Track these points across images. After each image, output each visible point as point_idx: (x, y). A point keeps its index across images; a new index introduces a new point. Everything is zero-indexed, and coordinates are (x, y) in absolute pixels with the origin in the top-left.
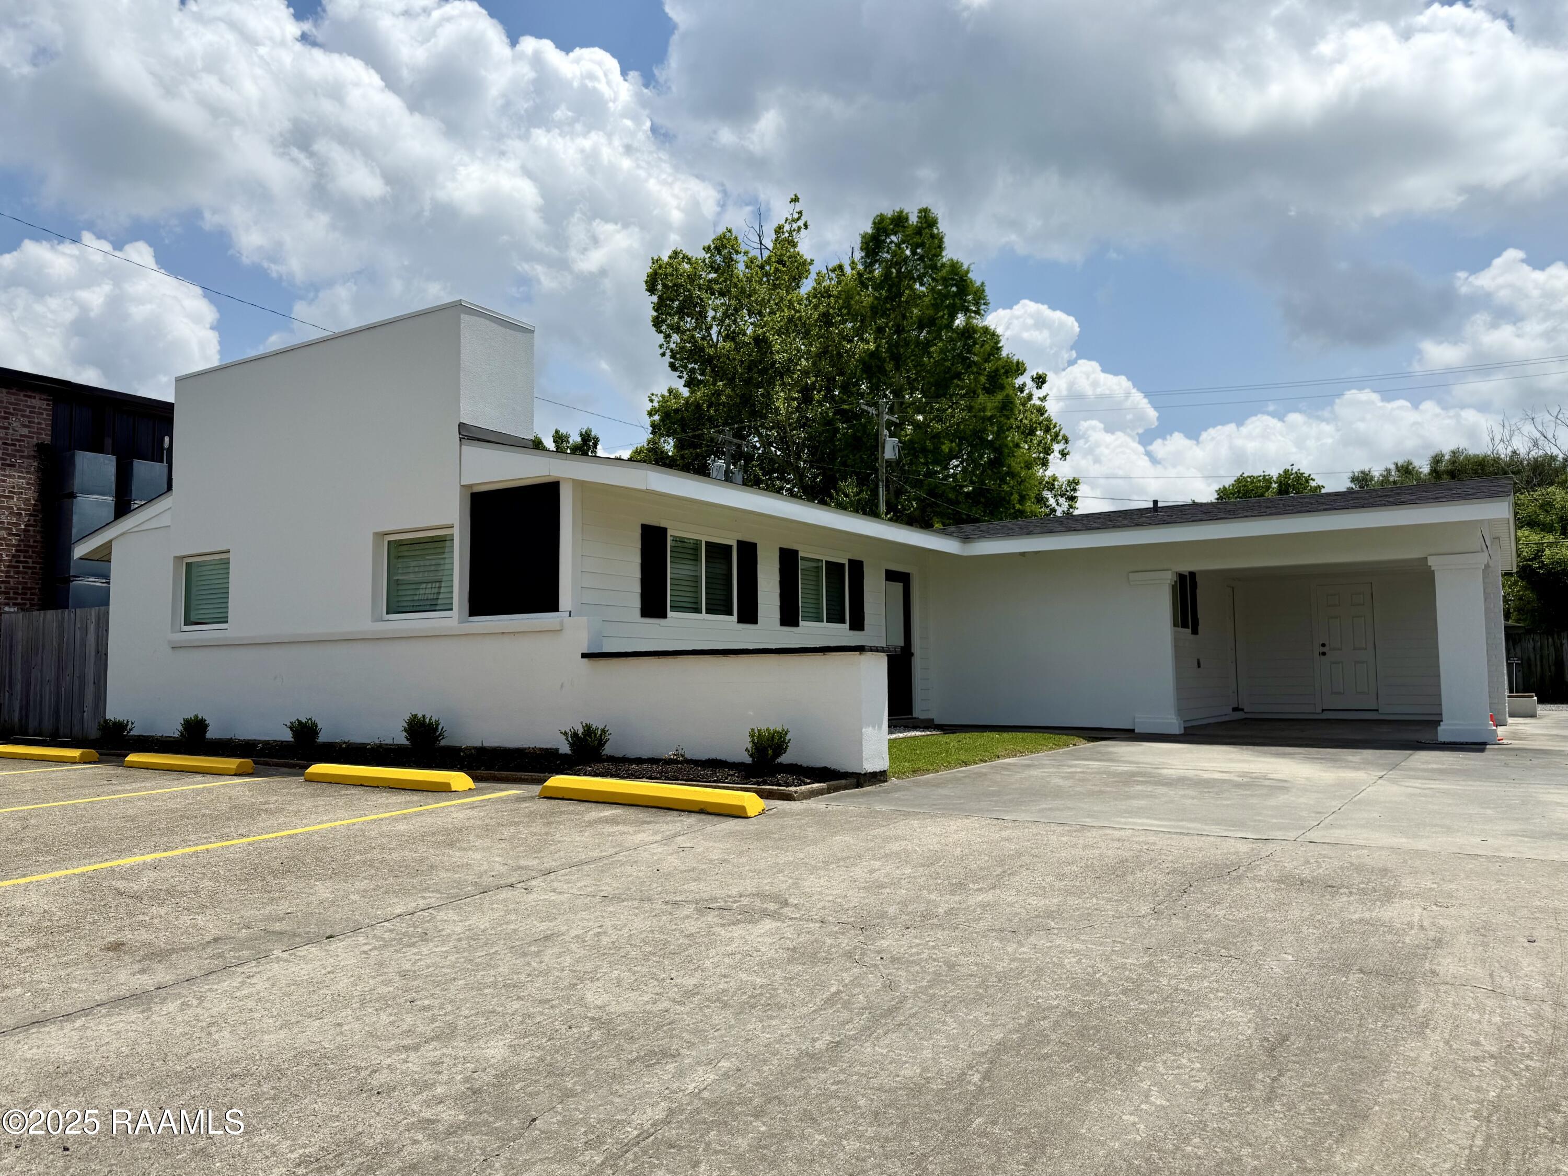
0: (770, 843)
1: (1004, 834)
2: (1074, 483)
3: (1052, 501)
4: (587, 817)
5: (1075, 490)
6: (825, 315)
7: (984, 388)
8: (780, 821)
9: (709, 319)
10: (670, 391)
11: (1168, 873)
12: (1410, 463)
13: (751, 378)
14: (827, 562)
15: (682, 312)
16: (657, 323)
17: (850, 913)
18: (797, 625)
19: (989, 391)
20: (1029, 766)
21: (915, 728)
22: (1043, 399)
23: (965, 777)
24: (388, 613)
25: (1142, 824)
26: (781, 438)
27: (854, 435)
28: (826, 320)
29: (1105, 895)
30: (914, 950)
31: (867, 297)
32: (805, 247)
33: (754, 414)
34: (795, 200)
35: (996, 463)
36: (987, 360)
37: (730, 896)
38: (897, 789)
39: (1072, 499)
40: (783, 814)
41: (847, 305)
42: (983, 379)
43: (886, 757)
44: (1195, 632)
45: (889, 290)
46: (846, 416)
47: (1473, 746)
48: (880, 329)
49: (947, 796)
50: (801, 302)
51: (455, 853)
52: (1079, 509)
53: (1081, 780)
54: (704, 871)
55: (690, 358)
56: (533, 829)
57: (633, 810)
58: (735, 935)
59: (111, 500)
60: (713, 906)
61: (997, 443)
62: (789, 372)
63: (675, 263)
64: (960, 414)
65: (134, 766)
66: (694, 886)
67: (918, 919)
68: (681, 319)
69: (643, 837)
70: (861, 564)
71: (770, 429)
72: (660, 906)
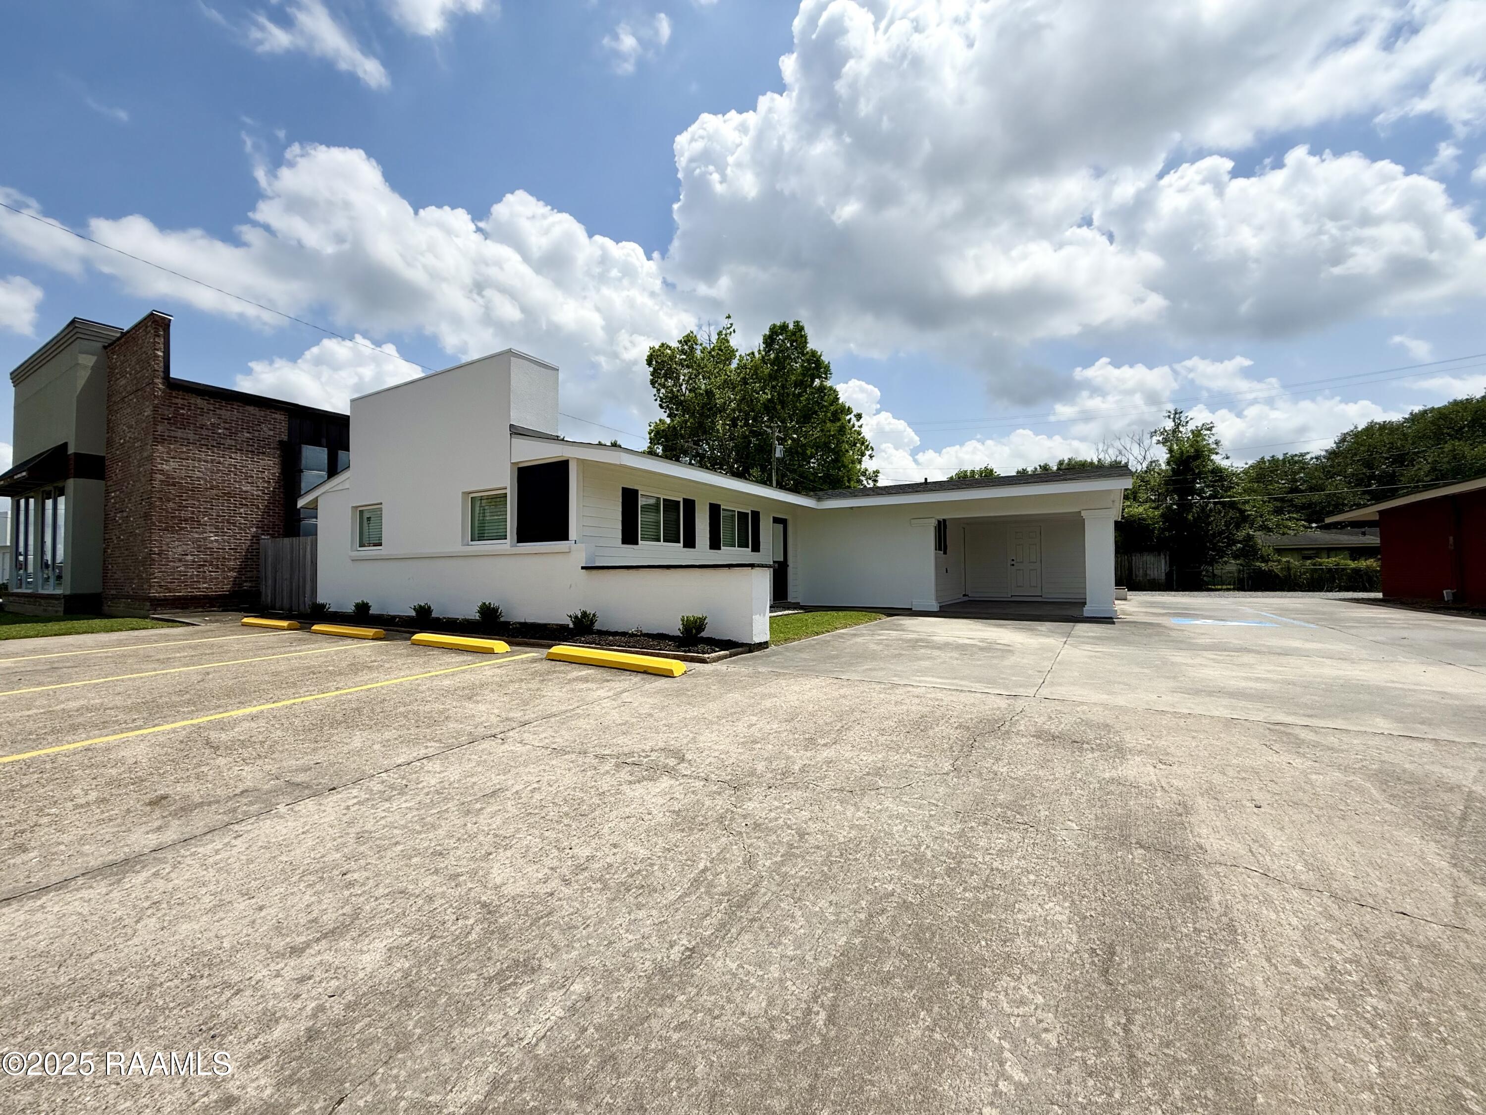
0: (685, 699)
1: (842, 691)
2: (877, 472)
3: (865, 482)
4: (571, 676)
5: (877, 476)
6: (744, 378)
7: (830, 420)
8: (694, 680)
9: (681, 381)
10: (660, 420)
11: (956, 728)
13: (703, 413)
14: (738, 512)
15: (666, 376)
16: (653, 383)
17: (729, 769)
18: (720, 549)
19: (832, 421)
20: (855, 635)
21: (788, 609)
22: (861, 427)
23: (817, 643)
24: (472, 540)
25: (932, 683)
26: (721, 446)
27: (759, 444)
28: (744, 381)
29: (915, 750)
30: (773, 814)
31: (767, 369)
32: (734, 342)
33: (705, 433)
34: (729, 317)
35: (836, 461)
36: (831, 405)
37: (643, 751)
38: (775, 654)
39: (875, 481)
40: (699, 674)
42: (829, 415)
43: (768, 633)
44: (945, 553)
46: (754, 434)
47: (1108, 620)
48: (774, 387)
49: (805, 660)
50: (731, 372)
51: (469, 705)
52: (879, 484)
53: (887, 645)
54: (633, 724)
55: (670, 402)
56: (530, 686)
57: (601, 670)
58: (637, 794)
59: (324, 474)
60: (629, 761)
61: (836, 450)
62: (725, 410)
63: (662, 349)
64: (817, 433)
65: (316, 632)
66: (621, 740)
67: (779, 777)
68: (666, 380)
69: (601, 693)
70: (758, 513)
71: (714, 441)
72: (590, 760)
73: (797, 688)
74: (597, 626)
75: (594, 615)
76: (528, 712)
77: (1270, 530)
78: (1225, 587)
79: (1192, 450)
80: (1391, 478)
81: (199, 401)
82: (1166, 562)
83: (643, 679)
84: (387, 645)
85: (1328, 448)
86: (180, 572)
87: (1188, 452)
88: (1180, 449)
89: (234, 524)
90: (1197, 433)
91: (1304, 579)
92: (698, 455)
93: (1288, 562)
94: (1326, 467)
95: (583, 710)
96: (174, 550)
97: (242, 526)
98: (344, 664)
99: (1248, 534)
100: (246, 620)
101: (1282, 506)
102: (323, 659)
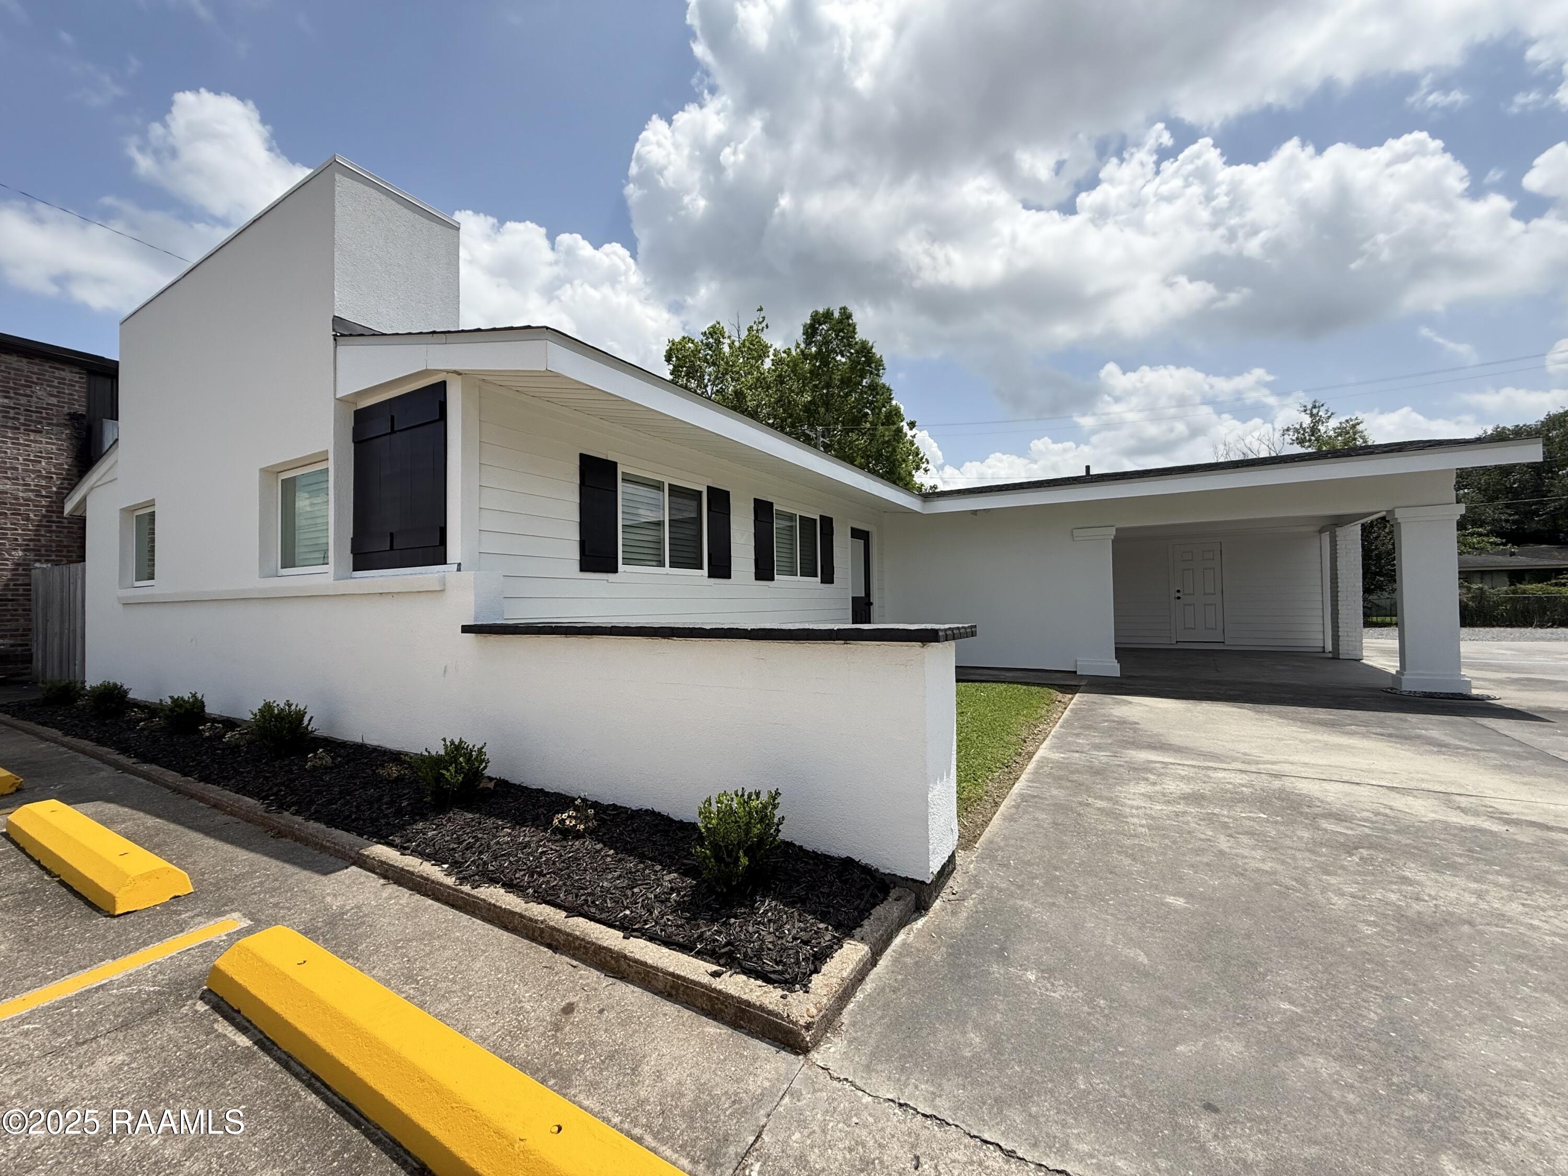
6: (780, 376)
9: (706, 381)
14: (800, 517)
18: (773, 579)
24: (282, 567)
28: (780, 380)
31: (807, 365)
32: (766, 338)
34: (761, 309)
36: (886, 405)
41: (794, 370)
45: (822, 361)
48: (815, 386)
50: (764, 369)
61: (892, 459)
63: (683, 343)
68: (688, 380)
70: (830, 520)
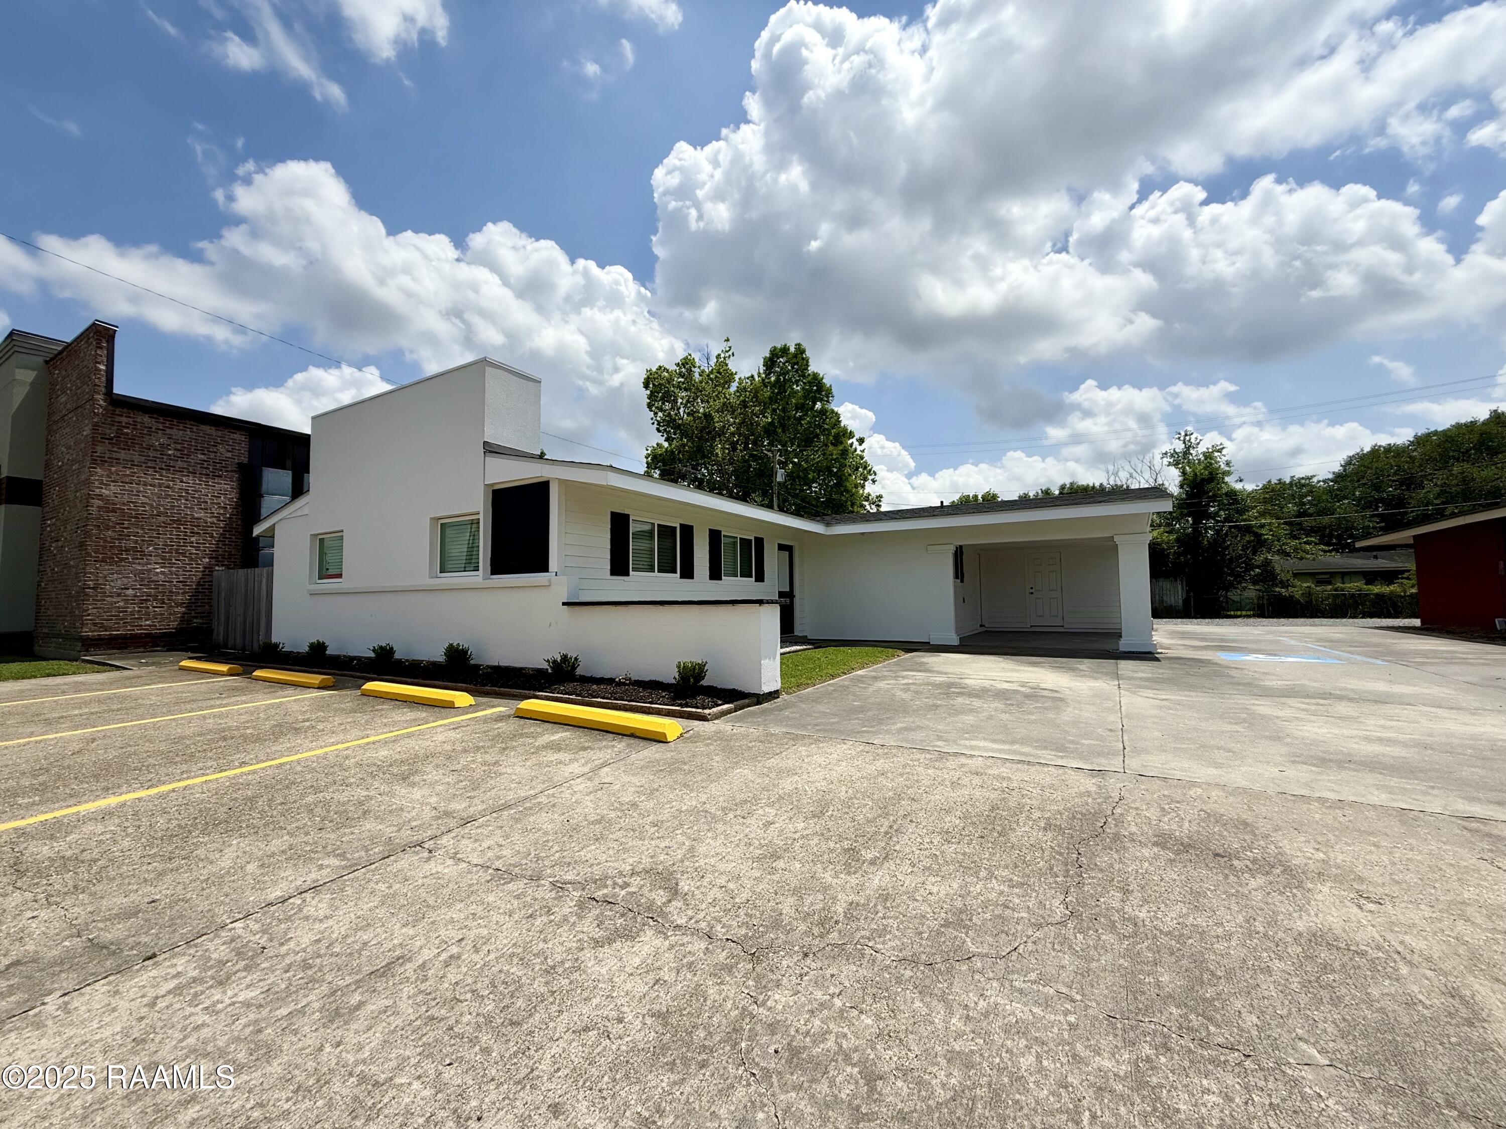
0: (680, 777)
1: (878, 765)
2: (880, 497)
3: (868, 507)
4: (540, 741)
5: (880, 501)
6: (744, 401)
7: (832, 444)
8: (692, 747)
9: (679, 404)
10: (658, 444)
11: (1045, 829)
12: (1049, 489)
13: (702, 436)
15: (663, 400)
16: (650, 406)
19: (835, 445)
20: (876, 678)
21: (796, 644)
22: (863, 451)
23: (834, 690)
25: (987, 750)
26: (720, 470)
27: (760, 468)
28: (744, 404)
30: (817, 1023)
31: (767, 392)
32: (732, 366)
33: (704, 457)
34: (728, 340)
35: (837, 485)
36: (833, 428)
37: (621, 874)
38: (787, 706)
39: (879, 506)
40: (696, 738)
41: (756, 396)
42: (831, 438)
43: (779, 679)
44: (962, 581)
45: (779, 389)
46: (755, 458)
47: (1147, 656)
48: (774, 410)
49: (825, 714)
50: (730, 395)
51: (401, 790)
52: (882, 509)
53: (916, 692)
54: (610, 822)
55: (668, 426)
56: (488, 757)
57: (579, 732)
58: (604, 971)
59: (288, 499)
60: (599, 894)
61: (839, 474)
62: (724, 434)
63: (659, 372)
64: (817, 457)
65: (258, 679)
66: (592, 852)
67: (816, 931)
68: (663, 403)
69: (575, 768)
70: (762, 539)
71: (713, 465)
72: (545, 893)
73: (821, 760)
74: (579, 671)
75: (576, 659)
76: (476, 801)
77: (1288, 555)
78: (1244, 613)
79: (1207, 472)
80: (1400, 502)
81: (146, 419)
82: (1182, 588)
83: (628, 745)
84: (331, 696)
85: (1337, 470)
86: (119, 607)
87: (1202, 474)
88: (1193, 471)
89: (183, 554)
90: (1208, 456)
91: (1326, 605)
92: (696, 479)
93: (1309, 587)
94: (1334, 490)
95: (548, 796)
96: (112, 584)
97: (193, 556)
98: (268, 725)
99: (1266, 558)
100: (185, 663)
101: (1296, 529)
102: (245, 717)
